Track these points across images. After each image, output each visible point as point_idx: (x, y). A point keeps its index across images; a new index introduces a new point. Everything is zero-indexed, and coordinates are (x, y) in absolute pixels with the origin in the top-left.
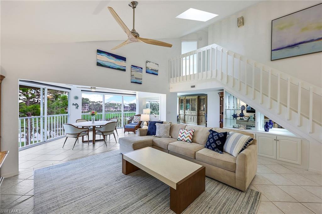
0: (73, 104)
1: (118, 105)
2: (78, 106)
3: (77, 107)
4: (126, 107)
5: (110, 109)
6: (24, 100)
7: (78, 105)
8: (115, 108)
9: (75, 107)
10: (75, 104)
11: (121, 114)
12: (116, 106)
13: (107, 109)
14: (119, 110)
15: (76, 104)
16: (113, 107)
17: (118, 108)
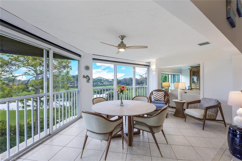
0: (84, 77)
1: (104, 80)
2: (89, 79)
3: (88, 81)
4: (110, 82)
5: (98, 83)
6: (33, 75)
7: (89, 77)
8: (102, 83)
9: (85, 80)
10: (85, 76)
11: (132, 88)
12: (102, 81)
13: (96, 83)
14: (104, 84)
15: (87, 76)
16: (100, 82)
17: (104, 83)
